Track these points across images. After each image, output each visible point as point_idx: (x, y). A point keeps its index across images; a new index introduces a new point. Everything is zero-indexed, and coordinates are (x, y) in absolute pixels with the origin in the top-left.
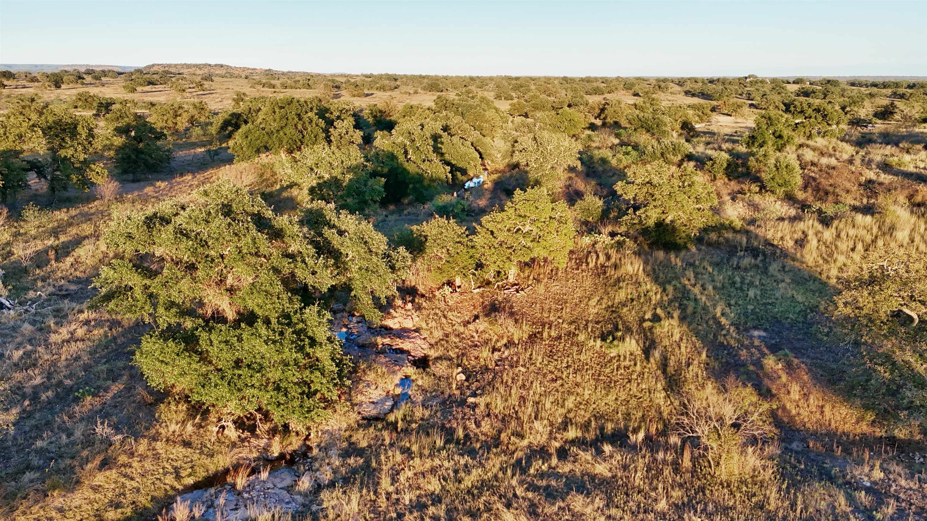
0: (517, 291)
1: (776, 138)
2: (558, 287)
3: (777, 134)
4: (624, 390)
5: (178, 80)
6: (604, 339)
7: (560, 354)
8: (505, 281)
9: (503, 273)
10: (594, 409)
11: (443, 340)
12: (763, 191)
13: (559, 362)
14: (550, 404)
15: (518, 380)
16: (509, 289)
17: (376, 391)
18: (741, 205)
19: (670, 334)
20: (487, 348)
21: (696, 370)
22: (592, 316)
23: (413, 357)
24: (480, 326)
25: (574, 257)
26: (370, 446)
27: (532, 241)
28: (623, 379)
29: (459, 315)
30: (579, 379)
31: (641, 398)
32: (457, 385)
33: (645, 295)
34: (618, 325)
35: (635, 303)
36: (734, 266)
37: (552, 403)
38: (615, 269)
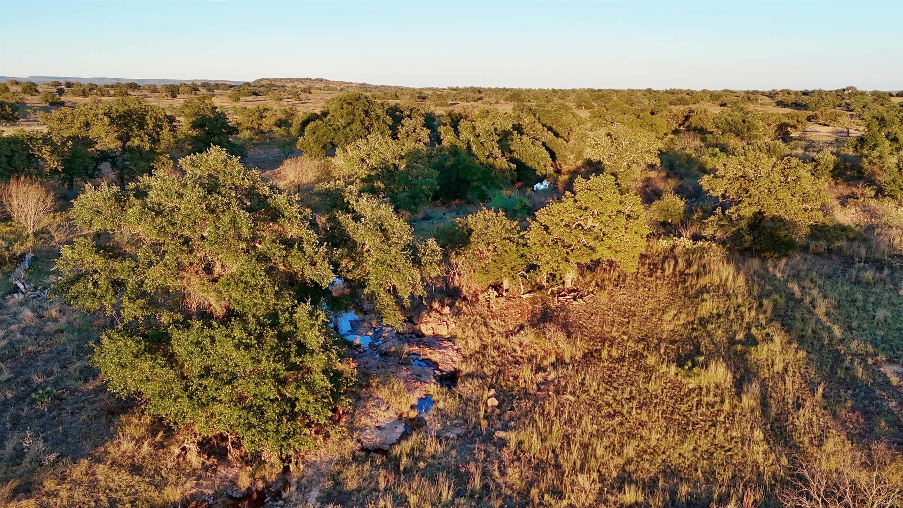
0: (575, 299)
1: (891, 140)
2: (625, 297)
3: (892, 136)
4: (706, 437)
5: (280, 92)
6: (680, 365)
7: (621, 381)
8: (561, 286)
9: (558, 277)
10: (663, 461)
11: (478, 352)
12: (880, 196)
13: (620, 391)
14: (603, 449)
15: (563, 412)
16: (565, 295)
17: (385, 414)
18: (853, 210)
19: (769, 363)
20: (530, 367)
21: (808, 415)
22: (666, 333)
23: (441, 371)
24: (524, 338)
25: (647, 262)
26: (359, 490)
27: (595, 239)
28: (705, 421)
29: (503, 323)
30: (644, 417)
31: (730, 450)
32: (486, 411)
33: (736, 311)
34: (699, 346)
35: (722, 319)
36: (853, 280)
37: (606, 448)
38: (698, 277)
